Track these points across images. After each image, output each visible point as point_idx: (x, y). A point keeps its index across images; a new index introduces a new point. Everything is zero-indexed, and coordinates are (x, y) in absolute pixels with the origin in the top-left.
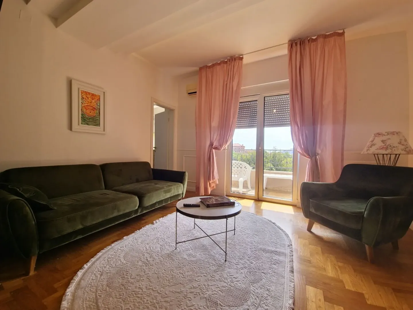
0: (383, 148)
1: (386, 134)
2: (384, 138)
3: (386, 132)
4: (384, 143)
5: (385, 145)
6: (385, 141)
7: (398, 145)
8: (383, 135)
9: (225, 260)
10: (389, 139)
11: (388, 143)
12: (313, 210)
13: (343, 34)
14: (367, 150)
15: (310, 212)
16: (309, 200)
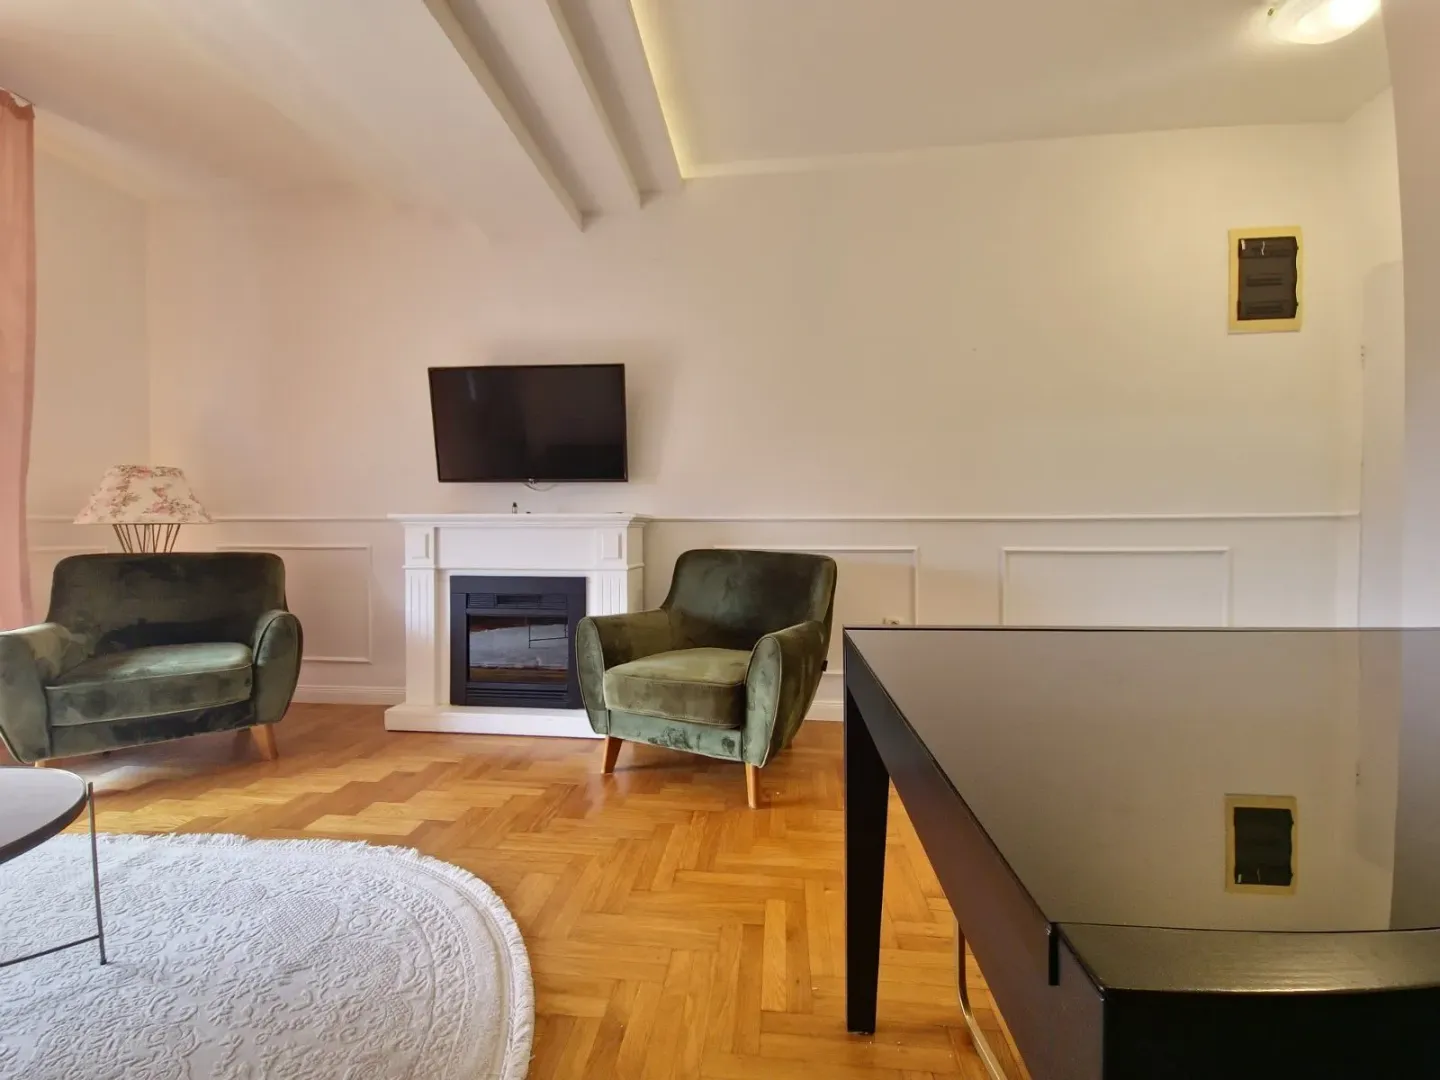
0: (162, 508)
1: (159, 472)
2: (160, 482)
3: (157, 468)
4: (160, 496)
5: (165, 501)
6: (160, 490)
7: (191, 502)
8: (153, 475)
9: (104, 962)
10: (169, 486)
11: (171, 497)
12: (73, 717)
13: (26, 114)
14: (114, 513)
15: (52, 731)
16: (45, 692)
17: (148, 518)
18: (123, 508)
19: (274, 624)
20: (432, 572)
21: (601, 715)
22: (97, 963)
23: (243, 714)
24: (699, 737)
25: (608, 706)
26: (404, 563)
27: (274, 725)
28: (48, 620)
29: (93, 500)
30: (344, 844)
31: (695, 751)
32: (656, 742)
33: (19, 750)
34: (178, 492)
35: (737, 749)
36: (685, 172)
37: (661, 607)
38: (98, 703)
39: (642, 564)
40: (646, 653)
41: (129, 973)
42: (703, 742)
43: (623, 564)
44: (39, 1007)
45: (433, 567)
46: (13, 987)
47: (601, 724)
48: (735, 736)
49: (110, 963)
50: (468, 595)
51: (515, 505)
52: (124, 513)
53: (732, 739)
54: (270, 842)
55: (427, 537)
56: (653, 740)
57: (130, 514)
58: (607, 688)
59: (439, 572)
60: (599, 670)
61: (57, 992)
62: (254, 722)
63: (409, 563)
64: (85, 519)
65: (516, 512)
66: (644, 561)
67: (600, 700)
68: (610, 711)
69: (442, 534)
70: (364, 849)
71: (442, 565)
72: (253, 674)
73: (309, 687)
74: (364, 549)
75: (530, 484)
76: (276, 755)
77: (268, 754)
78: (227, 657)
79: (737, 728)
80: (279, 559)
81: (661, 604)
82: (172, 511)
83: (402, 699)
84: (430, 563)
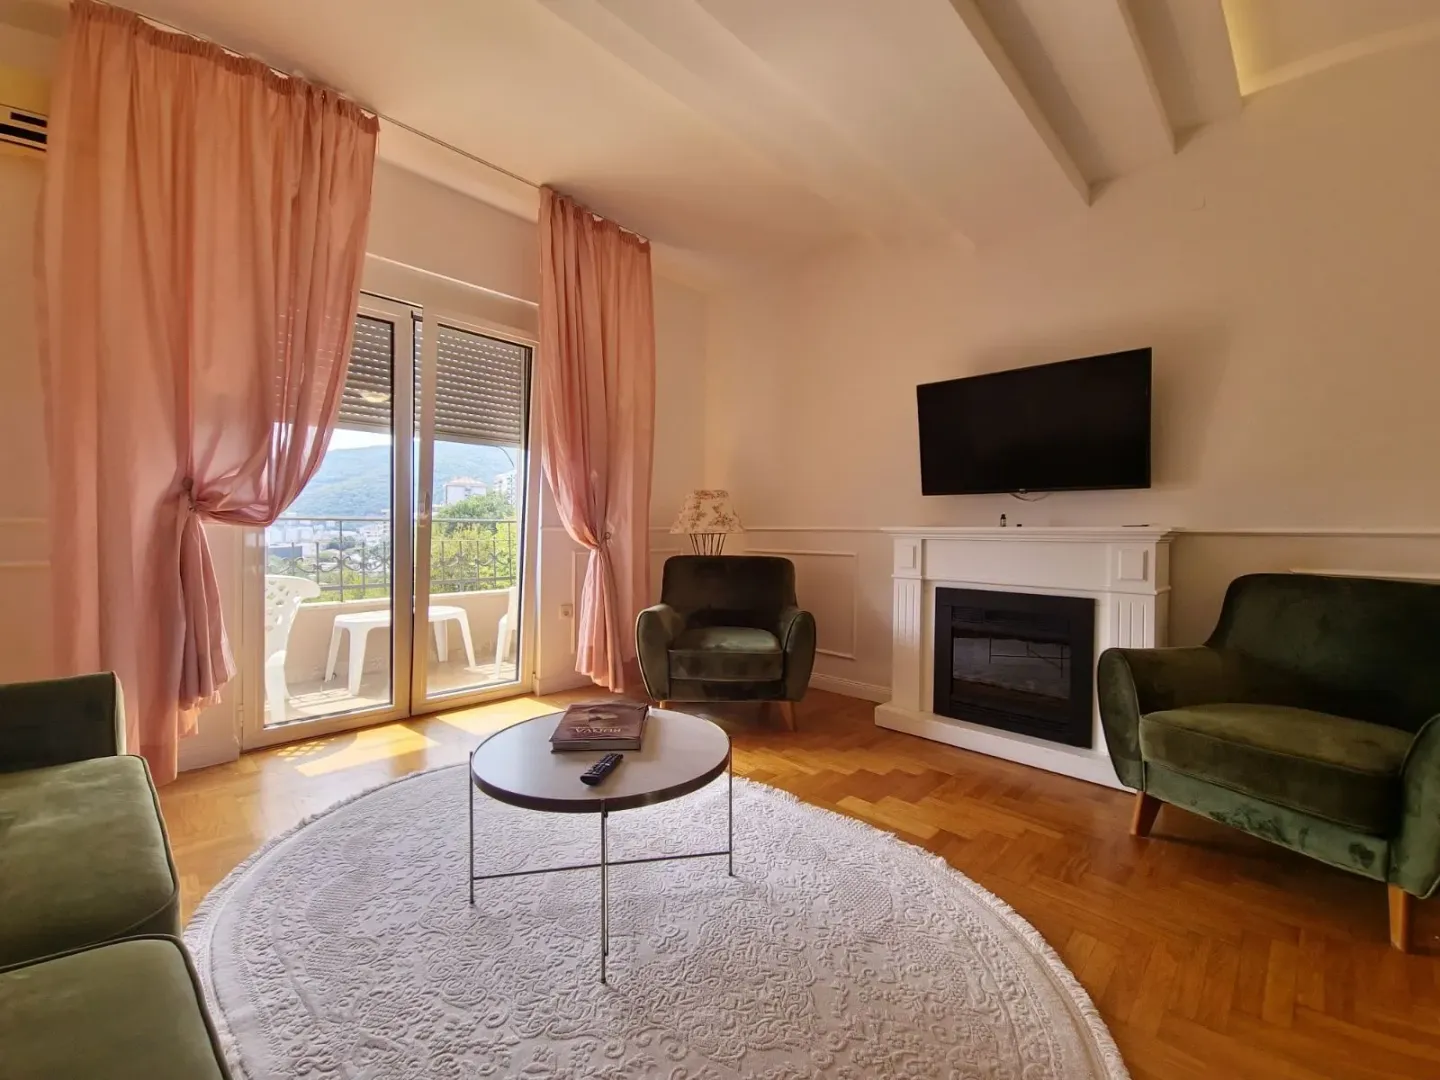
0: (717, 521)
1: (716, 495)
2: (717, 502)
3: (715, 491)
4: (717, 512)
5: (720, 516)
6: (717, 508)
7: (734, 517)
8: (713, 497)
9: (731, 874)
10: (722, 504)
11: (723, 513)
12: (682, 674)
13: (645, 249)
14: (693, 525)
15: (671, 681)
16: (668, 653)
17: (711, 529)
18: (698, 522)
19: (798, 620)
20: (919, 582)
21: (1133, 766)
22: (726, 874)
23: (776, 690)
24: (1304, 832)
25: (1145, 757)
26: (893, 572)
27: (797, 703)
28: (663, 602)
29: (681, 516)
30: (874, 829)
31: (1296, 848)
32: (1224, 820)
33: (653, 690)
34: (727, 510)
35: (1378, 863)
36: (1247, 85)
37: (1207, 644)
38: (696, 666)
39: (1169, 588)
40: (1192, 701)
41: (750, 891)
42: (1311, 839)
43: (1150, 588)
44: (695, 899)
45: (920, 577)
46: (676, 875)
47: (1133, 775)
48: (1377, 847)
49: (734, 876)
50: (953, 608)
51: (1003, 517)
52: (698, 526)
53: (1369, 848)
54: (816, 808)
55: (915, 549)
56: (1218, 816)
57: (703, 526)
58: (1148, 737)
59: (925, 582)
60: (1132, 715)
61: (706, 890)
62: (783, 698)
63: (897, 572)
64: (676, 530)
65: (1004, 526)
66: (1170, 584)
67: (1133, 747)
68: (1146, 763)
69: (929, 546)
70: (893, 842)
71: (928, 577)
72: (784, 659)
73: (822, 676)
74: (852, 556)
75: (1018, 494)
76: (796, 729)
77: (791, 728)
78: (764, 643)
79: (1381, 836)
80: (789, 562)
81: (1206, 639)
82: (723, 523)
83: (888, 698)
84: (917, 573)
